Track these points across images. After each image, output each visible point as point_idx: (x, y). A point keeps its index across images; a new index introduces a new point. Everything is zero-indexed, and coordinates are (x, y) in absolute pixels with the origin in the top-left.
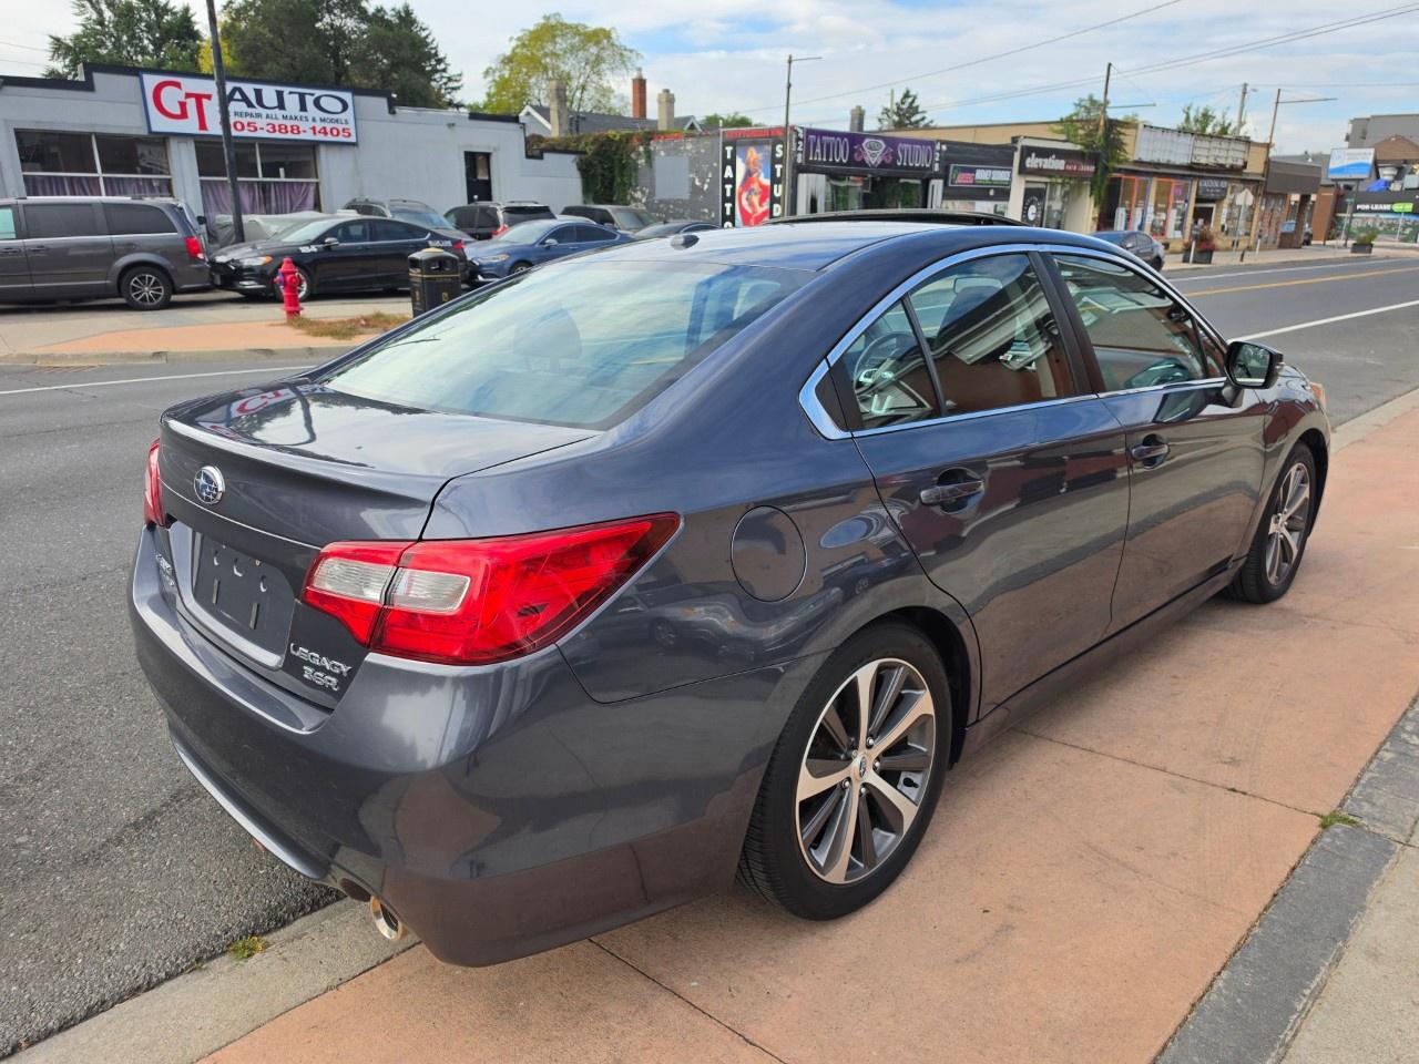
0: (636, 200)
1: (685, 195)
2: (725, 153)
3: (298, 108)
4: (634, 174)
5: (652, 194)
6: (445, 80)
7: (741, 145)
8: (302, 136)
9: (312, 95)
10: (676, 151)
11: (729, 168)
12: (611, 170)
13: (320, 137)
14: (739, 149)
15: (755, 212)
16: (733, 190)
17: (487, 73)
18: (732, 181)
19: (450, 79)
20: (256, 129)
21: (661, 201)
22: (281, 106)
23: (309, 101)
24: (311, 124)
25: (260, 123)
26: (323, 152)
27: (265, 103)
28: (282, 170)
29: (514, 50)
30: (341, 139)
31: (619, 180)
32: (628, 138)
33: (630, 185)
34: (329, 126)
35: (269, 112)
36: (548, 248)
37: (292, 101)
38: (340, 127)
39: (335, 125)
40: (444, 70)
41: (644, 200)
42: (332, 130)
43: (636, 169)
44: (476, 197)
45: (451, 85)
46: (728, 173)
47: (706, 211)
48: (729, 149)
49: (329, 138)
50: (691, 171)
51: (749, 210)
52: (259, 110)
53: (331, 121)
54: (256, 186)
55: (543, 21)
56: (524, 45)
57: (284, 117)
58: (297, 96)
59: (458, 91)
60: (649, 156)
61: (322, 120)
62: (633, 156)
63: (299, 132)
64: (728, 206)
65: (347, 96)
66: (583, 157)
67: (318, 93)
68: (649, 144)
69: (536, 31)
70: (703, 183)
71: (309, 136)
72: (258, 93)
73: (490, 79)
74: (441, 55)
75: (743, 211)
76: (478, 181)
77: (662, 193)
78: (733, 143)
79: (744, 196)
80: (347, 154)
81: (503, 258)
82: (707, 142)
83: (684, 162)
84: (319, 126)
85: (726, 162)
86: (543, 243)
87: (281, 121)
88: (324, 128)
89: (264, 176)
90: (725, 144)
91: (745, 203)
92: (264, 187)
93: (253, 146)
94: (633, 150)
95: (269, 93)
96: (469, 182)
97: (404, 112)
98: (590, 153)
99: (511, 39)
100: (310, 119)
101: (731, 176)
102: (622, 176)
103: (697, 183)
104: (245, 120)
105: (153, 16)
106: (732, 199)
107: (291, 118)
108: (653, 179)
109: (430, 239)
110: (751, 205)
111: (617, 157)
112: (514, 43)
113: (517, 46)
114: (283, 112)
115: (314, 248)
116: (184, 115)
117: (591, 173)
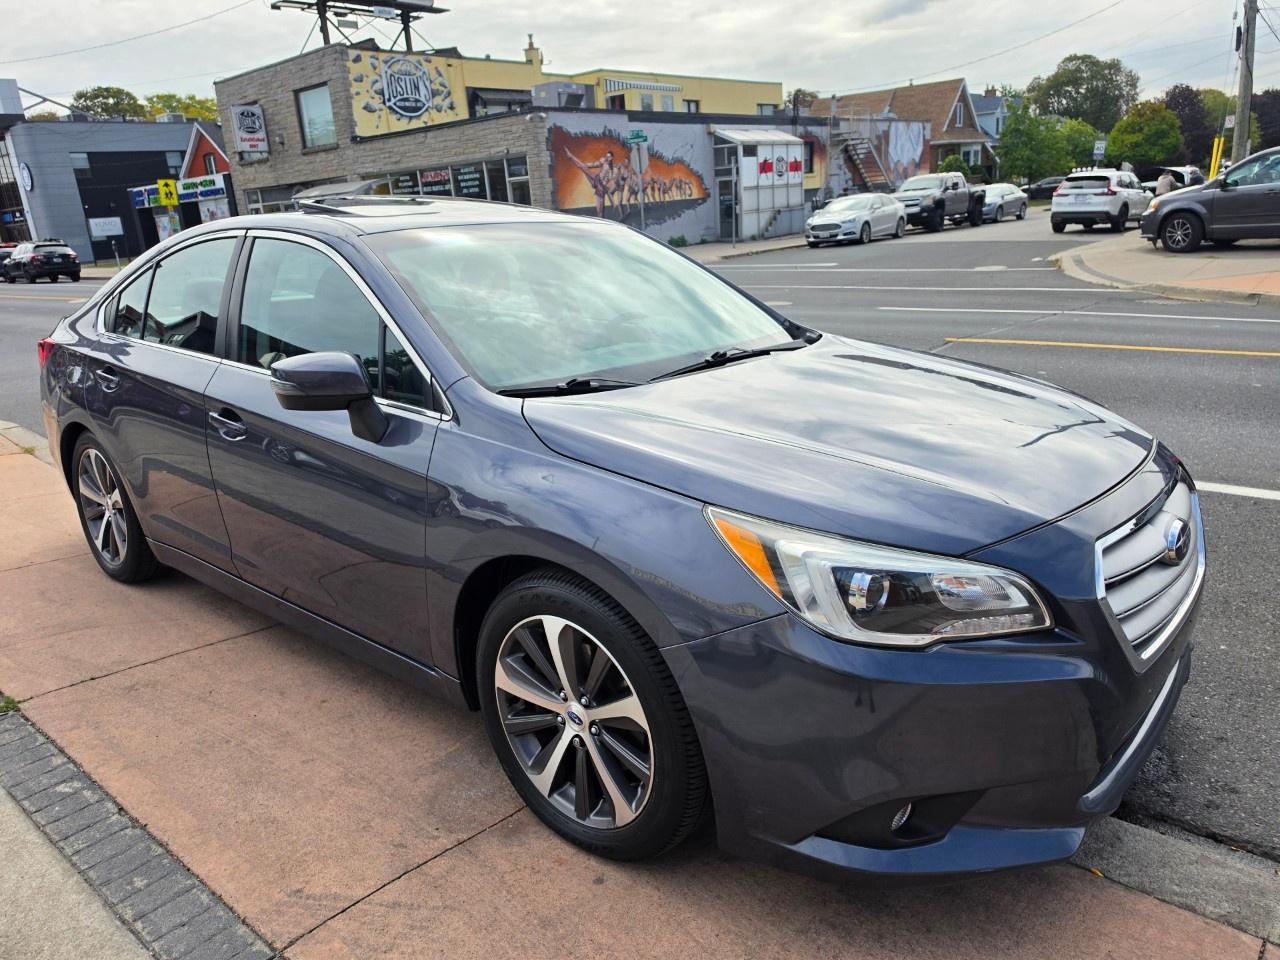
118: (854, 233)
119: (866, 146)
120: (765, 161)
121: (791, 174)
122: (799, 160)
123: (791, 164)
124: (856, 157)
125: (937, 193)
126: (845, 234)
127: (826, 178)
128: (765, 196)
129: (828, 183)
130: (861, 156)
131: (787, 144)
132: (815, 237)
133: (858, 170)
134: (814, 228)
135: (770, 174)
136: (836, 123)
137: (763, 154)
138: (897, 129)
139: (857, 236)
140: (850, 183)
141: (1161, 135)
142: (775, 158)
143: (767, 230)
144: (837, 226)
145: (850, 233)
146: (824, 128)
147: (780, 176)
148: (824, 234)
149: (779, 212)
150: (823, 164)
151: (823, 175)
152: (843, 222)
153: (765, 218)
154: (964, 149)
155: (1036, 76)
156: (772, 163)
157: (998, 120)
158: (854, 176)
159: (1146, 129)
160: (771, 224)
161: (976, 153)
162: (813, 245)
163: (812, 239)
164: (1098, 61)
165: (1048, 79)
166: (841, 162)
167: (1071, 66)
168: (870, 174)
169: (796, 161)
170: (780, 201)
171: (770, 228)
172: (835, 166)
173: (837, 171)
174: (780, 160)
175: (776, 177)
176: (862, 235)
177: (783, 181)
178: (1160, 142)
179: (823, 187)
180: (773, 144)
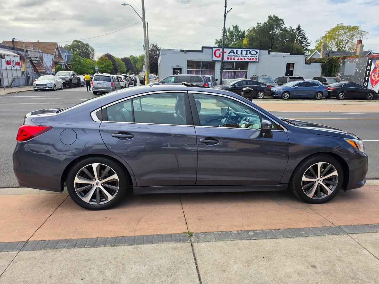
0: (338, 75)
1: (353, 74)
2: (368, 62)
3: (245, 53)
4: (338, 68)
5: (343, 74)
6: (306, 43)
7: (374, 59)
8: (245, 61)
9: (249, 51)
10: (353, 62)
11: (369, 66)
12: (332, 67)
13: (249, 61)
14: (373, 61)
15: (375, 80)
16: (369, 73)
17: (317, 41)
18: (369, 70)
19: (307, 43)
20: (235, 59)
21: (345, 76)
22: (241, 54)
23: (248, 52)
24: (248, 57)
25: (236, 58)
26: (249, 64)
27: (238, 53)
28: (239, 68)
29: (326, 35)
30: (254, 61)
31: (334, 70)
32: (339, 58)
33: (337, 71)
34: (252, 58)
35: (238, 55)
36: (295, 88)
37: (244, 53)
38: (255, 58)
39: (254, 58)
40: (306, 41)
41: (340, 76)
42: (252, 59)
43: (339, 67)
44: (288, 74)
45: (307, 45)
46: (369, 67)
47: (359, 79)
48: (370, 61)
49: (252, 61)
50: (356, 67)
51: (374, 79)
52: (236, 55)
53: (253, 57)
54: (233, 72)
55: (337, 26)
56: (329, 33)
57: (242, 56)
58: (246, 51)
59: (309, 46)
60: (344, 63)
61: (251, 57)
62: (339, 63)
63: (244, 60)
64: (367, 78)
65: (258, 51)
66: (323, 64)
67: (251, 50)
68: (344, 60)
69: (334, 29)
70: (360, 71)
71: (247, 60)
72: (237, 51)
73: (317, 42)
74: (306, 37)
75: (371, 79)
76: (290, 70)
77: (346, 73)
78: (372, 59)
79: (373, 74)
80: (255, 64)
81: (281, 90)
82: (363, 59)
83: (355, 64)
84: (249, 58)
85: (368, 64)
86: (294, 87)
87: (241, 57)
88: (251, 58)
89: (235, 70)
90: (369, 59)
91: (373, 77)
92: (234, 72)
93: (234, 63)
94: (339, 61)
95: (239, 51)
96: (287, 71)
97: (271, 54)
98: (326, 62)
99: (325, 32)
100: (248, 56)
101: (369, 69)
102: (335, 69)
103: (358, 71)
104: (232, 57)
105: (237, 33)
106: (368, 76)
107: (243, 56)
108: (344, 69)
109: (262, 85)
110: (375, 77)
111: (334, 63)
112: (326, 33)
113: (327, 33)
114: (242, 55)
115: (232, 87)
116: (220, 57)
117: (325, 68)
118: (52, 87)
119: (38, 60)
120: (8, 61)
121: (17, 66)
122: (19, 62)
123: (17, 63)
124: (34, 63)
125: (69, 77)
126: (49, 88)
127: (26, 69)
128: (9, 73)
129: (27, 70)
130: (36, 63)
131: (15, 56)
132: (37, 88)
133: (35, 67)
134: (37, 85)
135: (10, 66)
136: (27, 51)
137: (7, 58)
138: (45, 56)
139: (53, 88)
140: (33, 71)
141: (108, 66)
142: (11, 61)
143: (12, 84)
144: (46, 85)
145: (50, 87)
146: (23, 52)
147: (14, 66)
148: (41, 87)
149: (15, 78)
150: (25, 64)
151: (25, 67)
152: (48, 84)
153: (10, 80)
154: (59, 64)
155: (66, 44)
156: (10, 62)
157: (66, 56)
158: (34, 69)
159: (104, 64)
160: (13, 82)
161: (63, 65)
162: (36, 90)
163: (36, 89)
164: (83, 43)
165: (70, 45)
166: (30, 64)
167: (76, 43)
168: (39, 69)
169: (18, 62)
170: (15, 75)
171: (13, 84)
172: (28, 65)
173: (29, 67)
174: (13, 61)
175: (12, 67)
176: (54, 88)
177: (15, 68)
178: (108, 67)
179: (25, 71)
180: (10, 56)
